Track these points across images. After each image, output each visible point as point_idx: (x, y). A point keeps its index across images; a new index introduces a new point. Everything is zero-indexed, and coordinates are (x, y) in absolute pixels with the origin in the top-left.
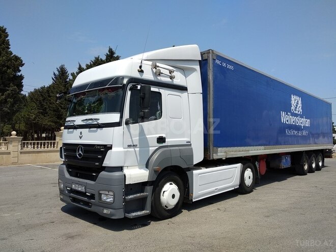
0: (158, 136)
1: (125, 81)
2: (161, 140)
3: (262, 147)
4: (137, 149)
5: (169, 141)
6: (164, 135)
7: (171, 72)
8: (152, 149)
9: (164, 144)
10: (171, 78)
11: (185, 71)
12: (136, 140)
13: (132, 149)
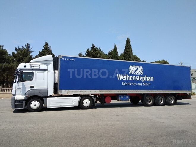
0: (30, 86)
1: (18, 70)
2: (32, 87)
3: (98, 91)
4: (21, 90)
5: (35, 87)
6: (33, 86)
7: (39, 65)
8: (27, 90)
9: (33, 89)
10: (39, 67)
11: (47, 64)
12: (21, 87)
13: (19, 90)
